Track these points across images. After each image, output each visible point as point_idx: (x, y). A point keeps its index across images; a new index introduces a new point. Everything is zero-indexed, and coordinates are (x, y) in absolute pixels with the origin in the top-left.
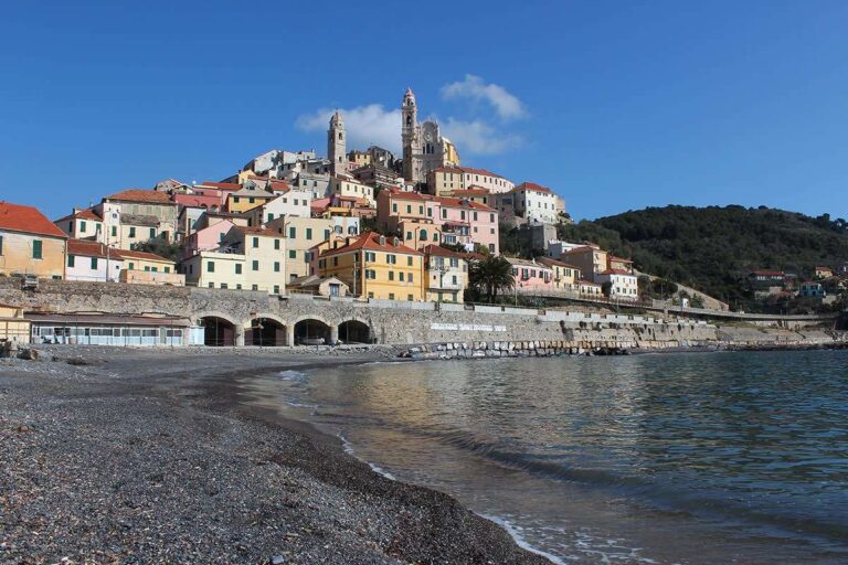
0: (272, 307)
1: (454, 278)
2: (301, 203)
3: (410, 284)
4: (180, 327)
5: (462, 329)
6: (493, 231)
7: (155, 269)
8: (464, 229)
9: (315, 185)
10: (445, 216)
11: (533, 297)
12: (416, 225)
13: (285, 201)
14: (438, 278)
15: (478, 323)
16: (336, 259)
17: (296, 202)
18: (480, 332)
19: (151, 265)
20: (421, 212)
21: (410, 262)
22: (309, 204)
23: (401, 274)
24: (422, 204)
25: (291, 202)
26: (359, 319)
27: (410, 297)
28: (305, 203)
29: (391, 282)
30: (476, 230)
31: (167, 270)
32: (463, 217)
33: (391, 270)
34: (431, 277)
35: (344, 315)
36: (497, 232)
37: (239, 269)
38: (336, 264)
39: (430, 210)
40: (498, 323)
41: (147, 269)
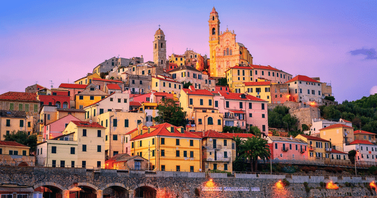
0: (88, 178)
1: (225, 153)
2: (122, 101)
3: (191, 159)
4: (27, 193)
5: (226, 190)
6: (263, 116)
7: (16, 153)
8: (241, 116)
9: (141, 83)
10: (228, 106)
11: (287, 165)
12: (205, 114)
13: (111, 100)
14: (213, 154)
15: (237, 185)
16: (141, 142)
17: (119, 101)
18: (240, 192)
19: (13, 150)
20: (210, 104)
21: (192, 143)
22: (128, 101)
23: (185, 153)
24: (211, 98)
25: (115, 100)
26: (149, 185)
27: (192, 168)
28: (125, 101)
29: (178, 158)
30: (251, 115)
31: (24, 153)
32: (241, 106)
33: (178, 149)
34: (208, 153)
35: (138, 183)
36: (266, 116)
37: (73, 151)
38: (141, 145)
39: (217, 102)
40: (254, 185)
41: (11, 152)
